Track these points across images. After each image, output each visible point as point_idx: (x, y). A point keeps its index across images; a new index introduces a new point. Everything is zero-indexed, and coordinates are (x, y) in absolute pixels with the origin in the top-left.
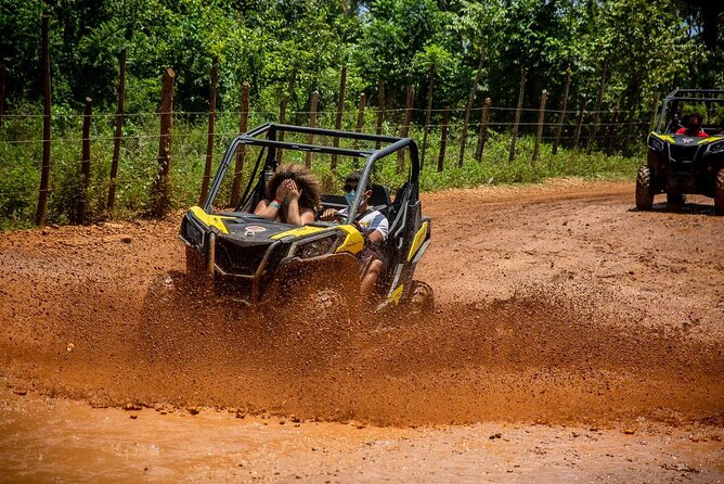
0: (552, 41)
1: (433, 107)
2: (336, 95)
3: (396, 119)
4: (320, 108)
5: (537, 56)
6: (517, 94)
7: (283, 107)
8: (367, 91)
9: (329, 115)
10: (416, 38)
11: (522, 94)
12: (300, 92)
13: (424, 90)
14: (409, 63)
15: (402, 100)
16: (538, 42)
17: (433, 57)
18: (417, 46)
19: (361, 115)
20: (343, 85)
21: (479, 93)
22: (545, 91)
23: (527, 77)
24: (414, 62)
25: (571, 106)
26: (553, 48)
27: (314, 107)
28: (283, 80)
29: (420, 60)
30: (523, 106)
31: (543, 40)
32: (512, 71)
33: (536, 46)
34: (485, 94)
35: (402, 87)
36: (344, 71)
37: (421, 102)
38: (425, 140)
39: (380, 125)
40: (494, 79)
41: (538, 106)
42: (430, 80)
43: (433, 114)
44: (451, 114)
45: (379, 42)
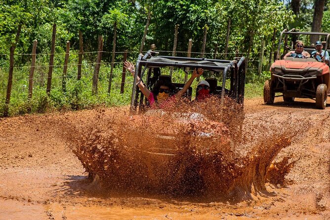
0: (193, 7)
1: (117, 50)
2: (49, 42)
3: (91, 59)
4: (38, 51)
5: (184, 17)
6: (173, 41)
7: (12, 50)
8: (73, 40)
9: (45, 55)
10: (105, 4)
11: (175, 41)
12: (25, 40)
13: (110, 39)
14: (100, 21)
15: (95, 46)
16: (185, 7)
17: (115, 17)
18: (105, 10)
19: (67, 56)
20: (54, 35)
21: (146, 41)
22: (190, 40)
23: (179, 30)
24: (103, 19)
25: (208, 50)
26: (195, 12)
27: (34, 50)
28: (13, 32)
29: (106, 19)
30: (177, 50)
31: (188, 6)
32: (169, 26)
33: (184, 10)
34: (151, 42)
35: (95, 37)
36: (55, 26)
37: (108, 46)
38: (111, 72)
39: (80, 62)
40: (158, 32)
41: (186, 50)
42: (114, 33)
43: (117, 55)
44: (129, 55)
45: (79, 7)
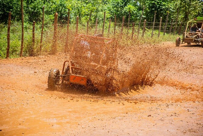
0: (164, 3)
1: (130, 22)
2: (102, 19)
3: (119, 26)
4: (98, 23)
5: (159, 7)
6: (153, 18)
7: (88, 23)
8: (111, 18)
9: (100, 25)
10: (125, 3)
11: (155, 18)
12: (92, 18)
13: (127, 17)
14: (123, 10)
15: (121, 20)
16: (159, 3)
17: (129, 9)
18: (125, 5)
19: (110, 25)
20: (104, 16)
21: (143, 18)
22: (161, 17)
23: (156, 13)
24: (125, 9)
25: (169, 22)
26: (164, 5)
27: (96, 23)
28: (87, 15)
30: (155, 22)
31: (161, 3)
32: (152, 12)
33: (159, 4)
34: (145, 18)
35: (121, 16)
36: (105, 12)
37: (126, 21)
38: (127, 31)
39: (115, 28)
40: (147, 14)
41: (159, 21)
42: (129, 15)
43: (130, 24)
44: (135, 24)
45: (115, 4)
